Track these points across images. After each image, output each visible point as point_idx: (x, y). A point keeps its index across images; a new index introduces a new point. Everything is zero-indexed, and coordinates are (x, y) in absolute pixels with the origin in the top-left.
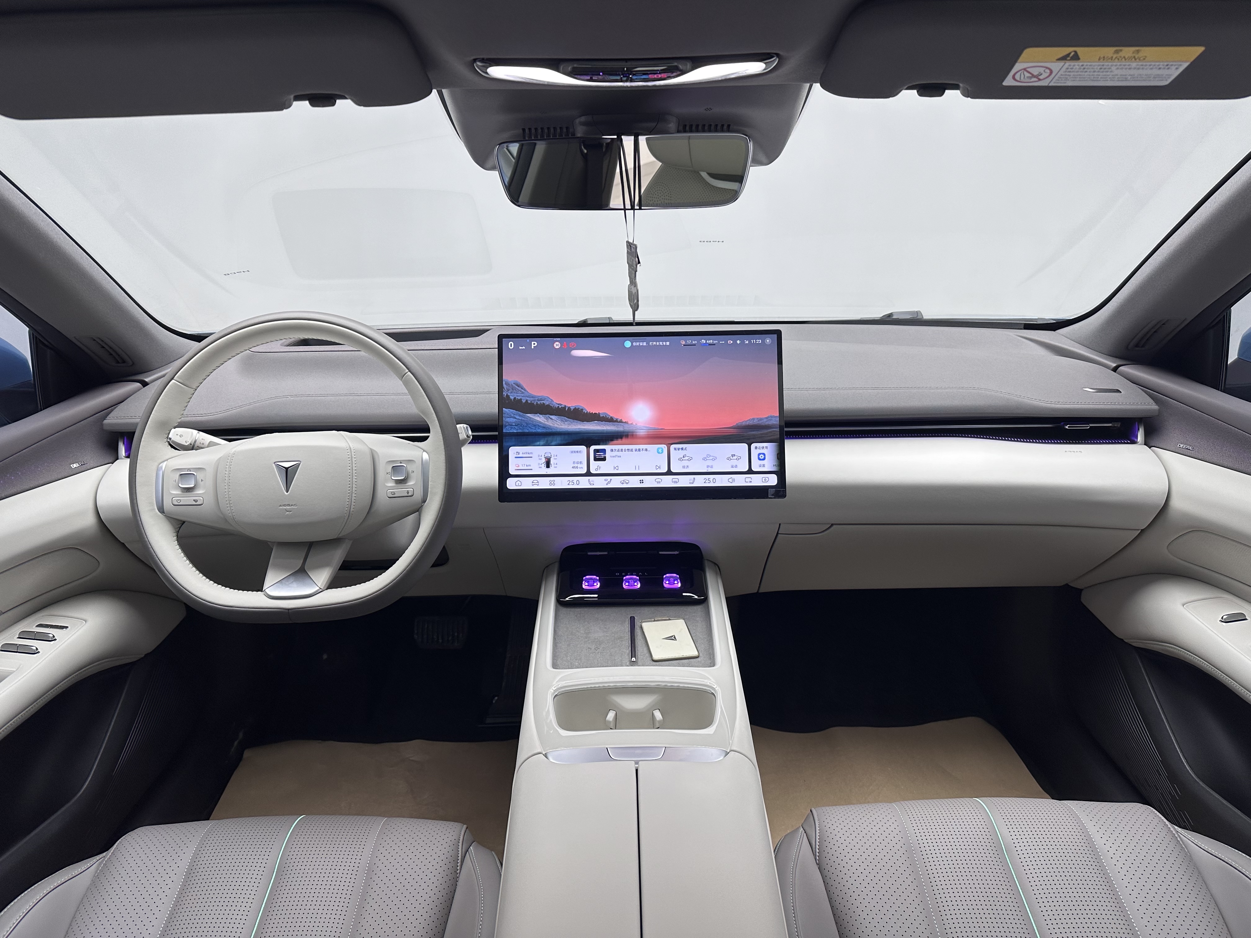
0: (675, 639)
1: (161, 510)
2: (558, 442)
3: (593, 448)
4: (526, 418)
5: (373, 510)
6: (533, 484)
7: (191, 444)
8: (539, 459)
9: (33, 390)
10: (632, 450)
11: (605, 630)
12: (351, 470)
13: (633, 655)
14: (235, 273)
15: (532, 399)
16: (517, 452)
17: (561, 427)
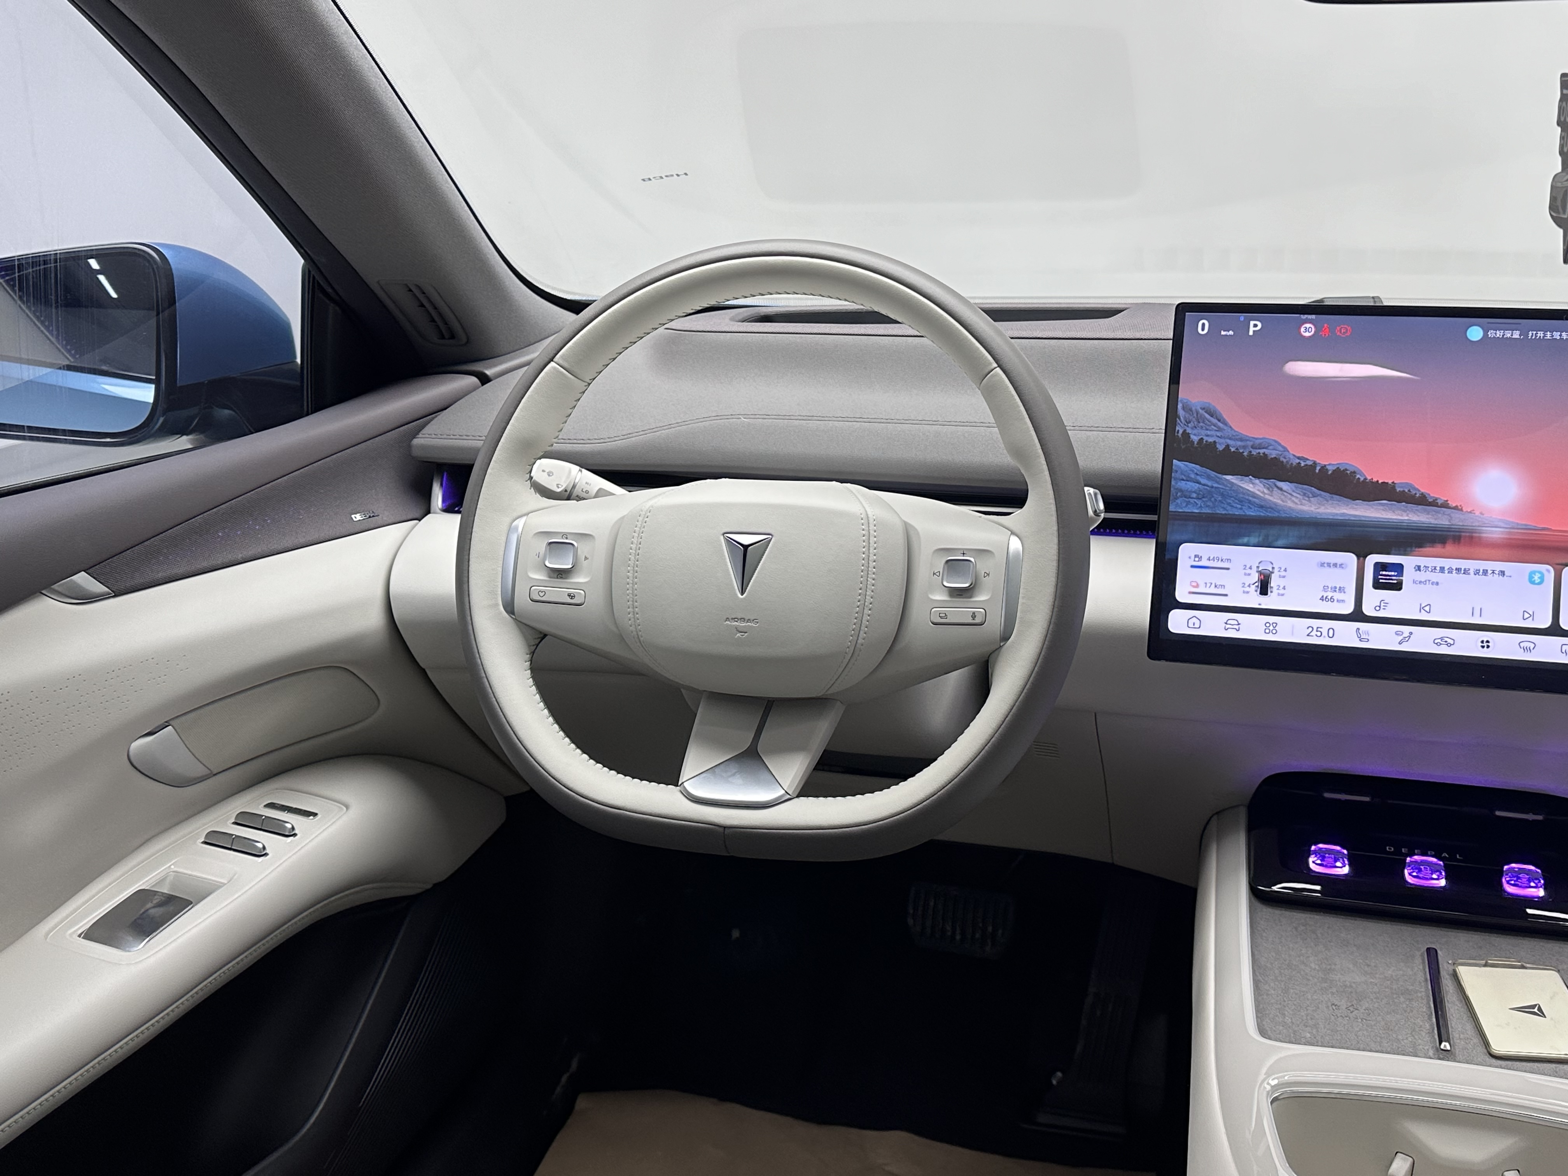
0: (1541, 1013)
1: (510, 608)
2: (1292, 540)
3: (1373, 559)
4: (1223, 484)
5: (900, 645)
6: (1228, 626)
7: (566, 491)
8: (1245, 574)
9: (298, 383)
10: (1466, 572)
11: (1366, 968)
12: (866, 560)
13: (1444, 1037)
14: (661, 178)
15: (1239, 443)
16: (1196, 556)
17: (1300, 507)
